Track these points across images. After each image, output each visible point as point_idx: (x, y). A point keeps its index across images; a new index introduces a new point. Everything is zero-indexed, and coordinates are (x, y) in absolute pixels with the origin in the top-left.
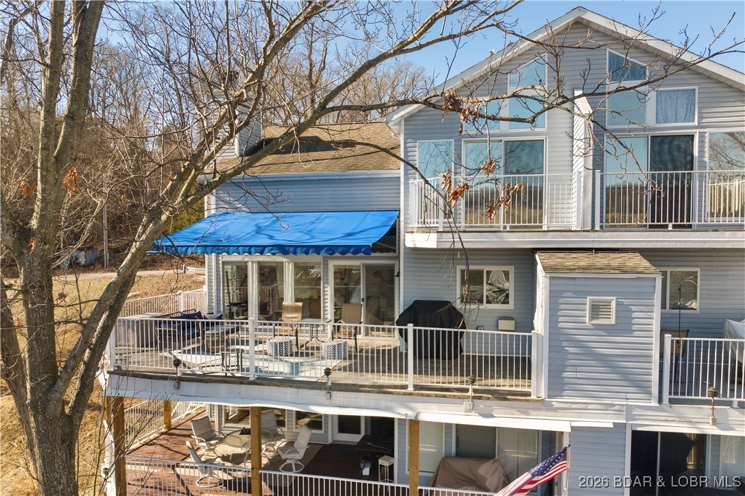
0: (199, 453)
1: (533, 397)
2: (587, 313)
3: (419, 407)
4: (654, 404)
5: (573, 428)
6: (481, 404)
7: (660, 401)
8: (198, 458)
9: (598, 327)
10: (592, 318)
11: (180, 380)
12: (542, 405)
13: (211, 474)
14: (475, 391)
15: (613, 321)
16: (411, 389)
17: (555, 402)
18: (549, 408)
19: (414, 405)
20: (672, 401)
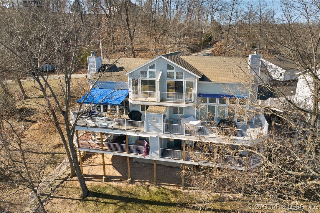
0: (92, 138)
1: (144, 132)
2: (152, 119)
3: (127, 133)
4: (162, 133)
5: (150, 137)
6: (137, 133)
7: (163, 133)
8: (92, 139)
9: (154, 121)
10: (153, 120)
11: (87, 127)
12: (146, 133)
13: (95, 142)
14: (136, 130)
15: (156, 121)
16: (126, 130)
17: (148, 132)
18: (147, 133)
19: (126, 132)
20: (165, 133)
